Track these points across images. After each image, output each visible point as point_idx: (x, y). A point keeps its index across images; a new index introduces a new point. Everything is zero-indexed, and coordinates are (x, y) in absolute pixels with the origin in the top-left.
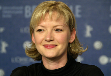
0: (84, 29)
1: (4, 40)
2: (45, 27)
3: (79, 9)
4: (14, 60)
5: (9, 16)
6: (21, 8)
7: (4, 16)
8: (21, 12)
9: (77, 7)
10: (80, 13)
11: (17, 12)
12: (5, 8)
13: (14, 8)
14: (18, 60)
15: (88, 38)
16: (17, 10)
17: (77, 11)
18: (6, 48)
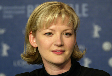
0: (92, 29)
1: (5, 43)
2: (55, 30)
3: (86, 7)
4: (16, 63)
5: (11, 17)
6: (23, 7)
7: (5, 17)
8: (23, 12)
9: (84, 6)
10: (86, 12)
11: (18, 12)
12: (6, 8)
13: (15, 7)
14: (21, 63)
15: (97, 39)
16: (19, 10)
17: (84, 10)
18: (8, 51)
